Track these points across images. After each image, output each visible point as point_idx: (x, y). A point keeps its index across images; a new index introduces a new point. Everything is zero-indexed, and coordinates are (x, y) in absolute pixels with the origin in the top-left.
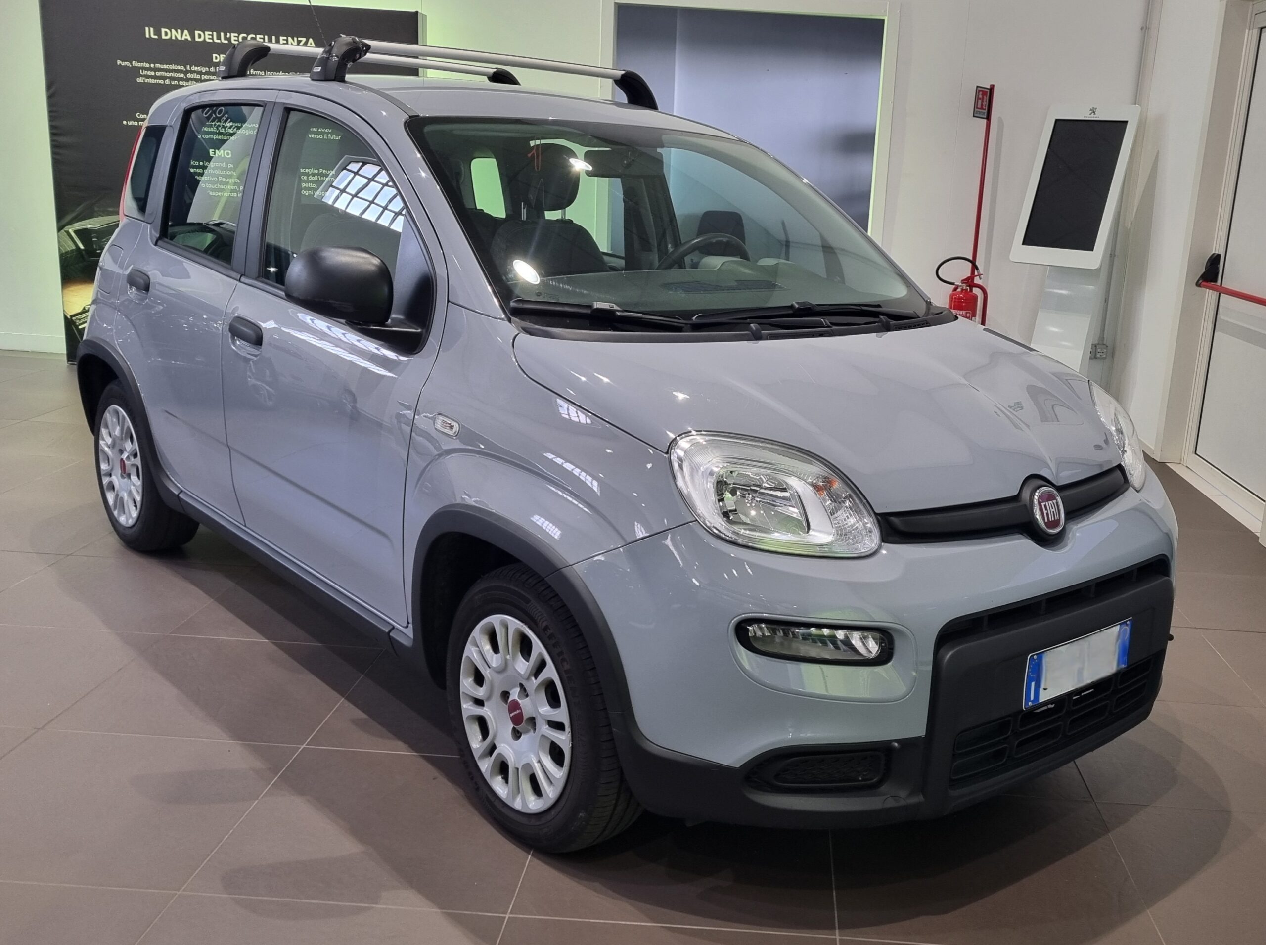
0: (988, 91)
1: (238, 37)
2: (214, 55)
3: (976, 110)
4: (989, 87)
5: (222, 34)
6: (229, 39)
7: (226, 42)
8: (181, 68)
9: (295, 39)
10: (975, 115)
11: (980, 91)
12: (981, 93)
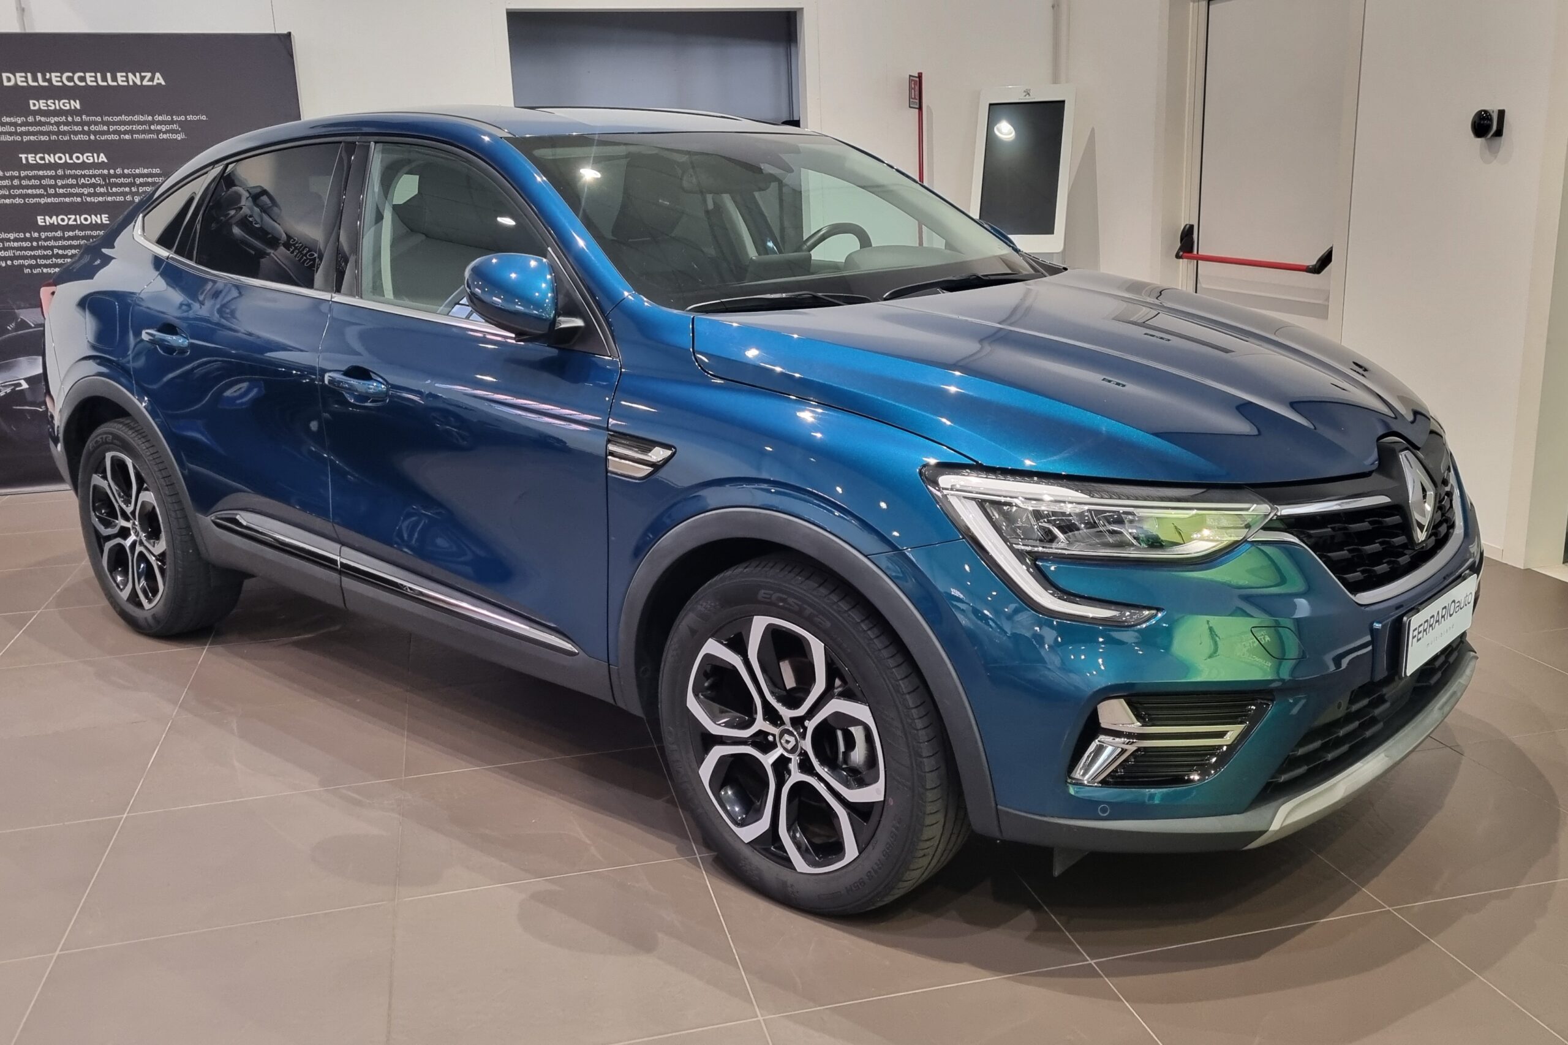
0: (917, 79)
1: (61, 77)
2: (33, 101)
3: (911, 100)
4: (917, 75)
6: (50, 81)
7: (46, 84)
9: (138, 74)
10: (911, 106)
11: (912, 80)
12: (913, 82)
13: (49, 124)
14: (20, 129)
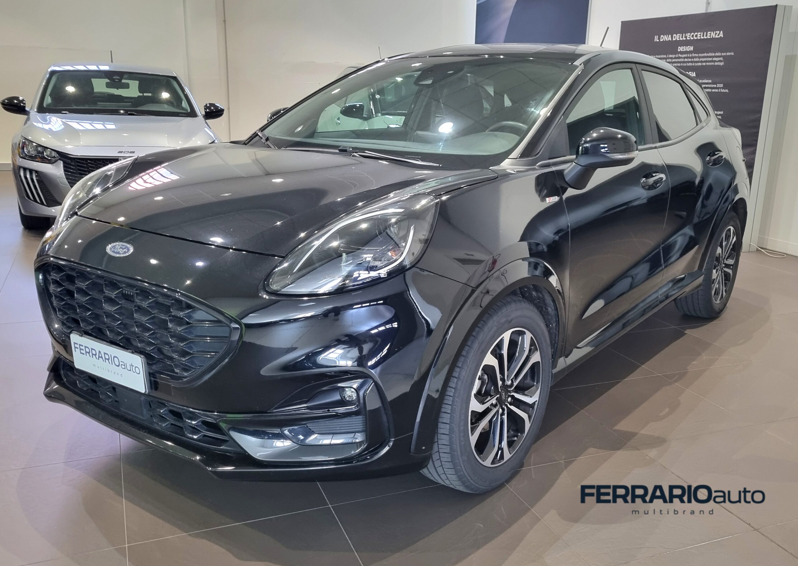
1: (690, 35)
2: (679, 47)
5: (684, 34)
6: (686, 37)
7: (685, 39)
8: (665, 56)
9: (715, 32)
13: (682, 58)
14: (674, 60)
